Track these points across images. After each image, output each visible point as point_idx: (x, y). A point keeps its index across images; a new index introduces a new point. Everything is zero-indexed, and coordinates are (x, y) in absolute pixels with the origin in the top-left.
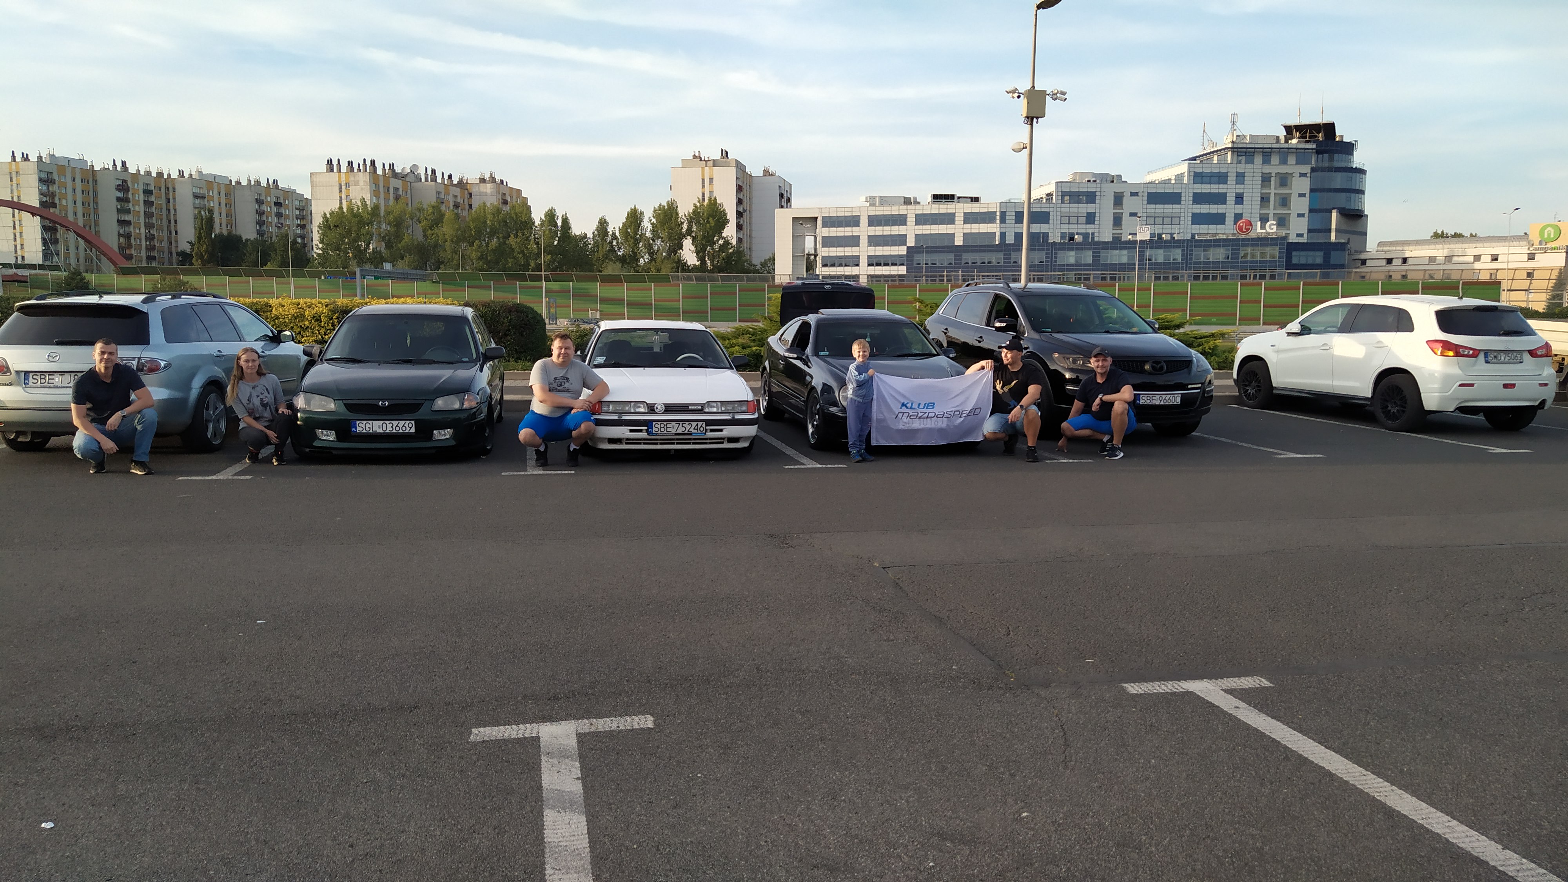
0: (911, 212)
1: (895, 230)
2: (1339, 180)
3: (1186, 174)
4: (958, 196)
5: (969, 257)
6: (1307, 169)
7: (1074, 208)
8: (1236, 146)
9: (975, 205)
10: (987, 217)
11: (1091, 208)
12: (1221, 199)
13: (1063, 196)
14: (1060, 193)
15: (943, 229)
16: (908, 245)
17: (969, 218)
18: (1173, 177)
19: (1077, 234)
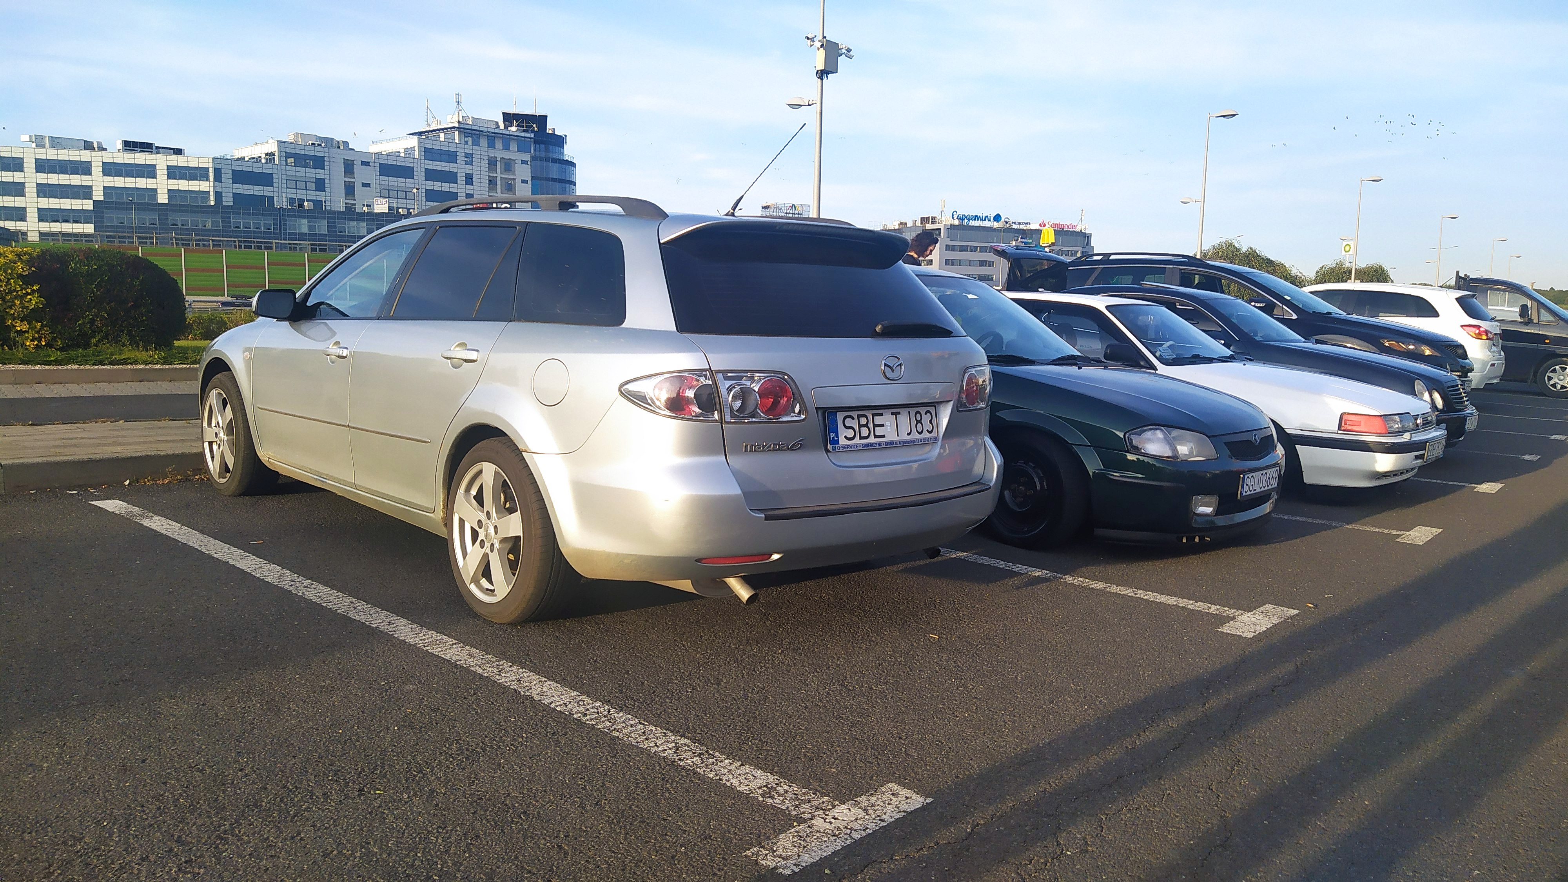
0: (96, 159)
1: (75, 180)
2: (554, 171)
3: (416, 149)
4: (156, 145)
5: (179, 218)
6: (527, 157)
7: (301, 172)
8: (462, 126)
9: (180, 157)
10: (197, 174)
11: (320, 174)
12: (451, 178)
13: (287, 158)
14: (284, 154)
15: (141, 183)
16: (94, 199)
17: (174, 173)
18: (402, 151)
19: (308, 201)
